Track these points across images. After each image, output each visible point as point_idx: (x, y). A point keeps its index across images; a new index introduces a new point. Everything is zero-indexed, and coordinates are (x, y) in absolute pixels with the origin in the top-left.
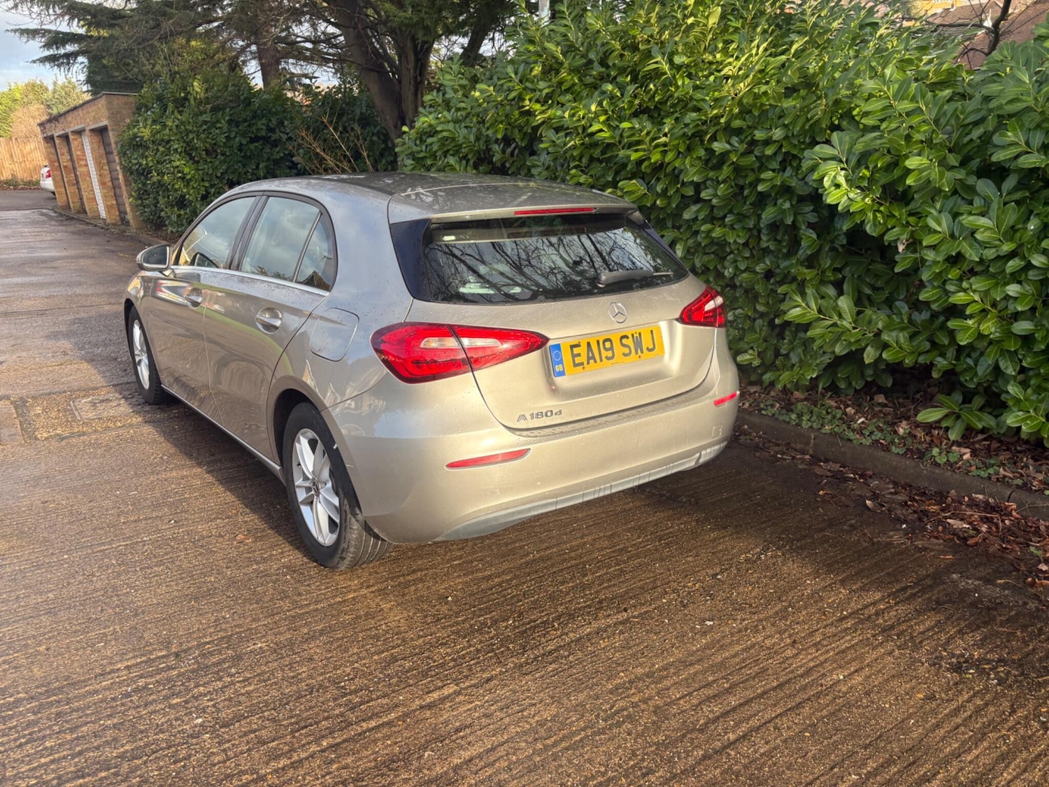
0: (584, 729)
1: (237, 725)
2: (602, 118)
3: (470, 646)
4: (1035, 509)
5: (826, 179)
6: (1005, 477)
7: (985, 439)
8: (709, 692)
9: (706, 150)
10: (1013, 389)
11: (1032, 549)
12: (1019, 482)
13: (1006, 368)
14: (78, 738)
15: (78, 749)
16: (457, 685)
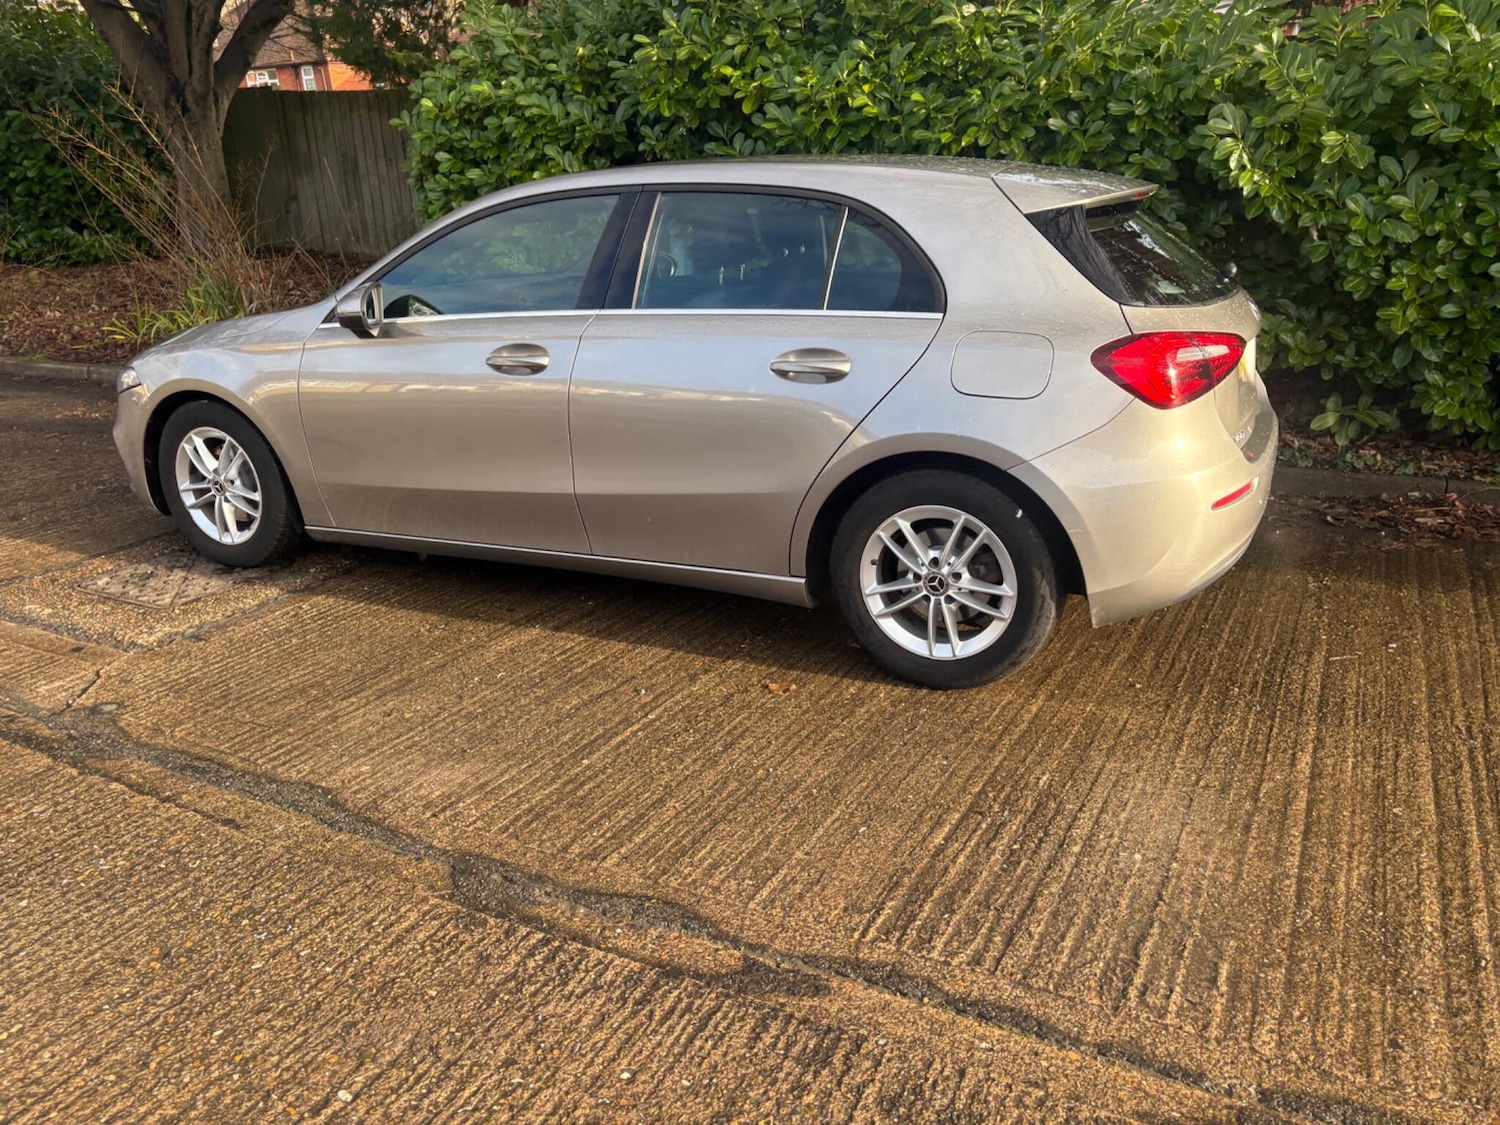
12: (1446, 472)
14: (1055, 914)
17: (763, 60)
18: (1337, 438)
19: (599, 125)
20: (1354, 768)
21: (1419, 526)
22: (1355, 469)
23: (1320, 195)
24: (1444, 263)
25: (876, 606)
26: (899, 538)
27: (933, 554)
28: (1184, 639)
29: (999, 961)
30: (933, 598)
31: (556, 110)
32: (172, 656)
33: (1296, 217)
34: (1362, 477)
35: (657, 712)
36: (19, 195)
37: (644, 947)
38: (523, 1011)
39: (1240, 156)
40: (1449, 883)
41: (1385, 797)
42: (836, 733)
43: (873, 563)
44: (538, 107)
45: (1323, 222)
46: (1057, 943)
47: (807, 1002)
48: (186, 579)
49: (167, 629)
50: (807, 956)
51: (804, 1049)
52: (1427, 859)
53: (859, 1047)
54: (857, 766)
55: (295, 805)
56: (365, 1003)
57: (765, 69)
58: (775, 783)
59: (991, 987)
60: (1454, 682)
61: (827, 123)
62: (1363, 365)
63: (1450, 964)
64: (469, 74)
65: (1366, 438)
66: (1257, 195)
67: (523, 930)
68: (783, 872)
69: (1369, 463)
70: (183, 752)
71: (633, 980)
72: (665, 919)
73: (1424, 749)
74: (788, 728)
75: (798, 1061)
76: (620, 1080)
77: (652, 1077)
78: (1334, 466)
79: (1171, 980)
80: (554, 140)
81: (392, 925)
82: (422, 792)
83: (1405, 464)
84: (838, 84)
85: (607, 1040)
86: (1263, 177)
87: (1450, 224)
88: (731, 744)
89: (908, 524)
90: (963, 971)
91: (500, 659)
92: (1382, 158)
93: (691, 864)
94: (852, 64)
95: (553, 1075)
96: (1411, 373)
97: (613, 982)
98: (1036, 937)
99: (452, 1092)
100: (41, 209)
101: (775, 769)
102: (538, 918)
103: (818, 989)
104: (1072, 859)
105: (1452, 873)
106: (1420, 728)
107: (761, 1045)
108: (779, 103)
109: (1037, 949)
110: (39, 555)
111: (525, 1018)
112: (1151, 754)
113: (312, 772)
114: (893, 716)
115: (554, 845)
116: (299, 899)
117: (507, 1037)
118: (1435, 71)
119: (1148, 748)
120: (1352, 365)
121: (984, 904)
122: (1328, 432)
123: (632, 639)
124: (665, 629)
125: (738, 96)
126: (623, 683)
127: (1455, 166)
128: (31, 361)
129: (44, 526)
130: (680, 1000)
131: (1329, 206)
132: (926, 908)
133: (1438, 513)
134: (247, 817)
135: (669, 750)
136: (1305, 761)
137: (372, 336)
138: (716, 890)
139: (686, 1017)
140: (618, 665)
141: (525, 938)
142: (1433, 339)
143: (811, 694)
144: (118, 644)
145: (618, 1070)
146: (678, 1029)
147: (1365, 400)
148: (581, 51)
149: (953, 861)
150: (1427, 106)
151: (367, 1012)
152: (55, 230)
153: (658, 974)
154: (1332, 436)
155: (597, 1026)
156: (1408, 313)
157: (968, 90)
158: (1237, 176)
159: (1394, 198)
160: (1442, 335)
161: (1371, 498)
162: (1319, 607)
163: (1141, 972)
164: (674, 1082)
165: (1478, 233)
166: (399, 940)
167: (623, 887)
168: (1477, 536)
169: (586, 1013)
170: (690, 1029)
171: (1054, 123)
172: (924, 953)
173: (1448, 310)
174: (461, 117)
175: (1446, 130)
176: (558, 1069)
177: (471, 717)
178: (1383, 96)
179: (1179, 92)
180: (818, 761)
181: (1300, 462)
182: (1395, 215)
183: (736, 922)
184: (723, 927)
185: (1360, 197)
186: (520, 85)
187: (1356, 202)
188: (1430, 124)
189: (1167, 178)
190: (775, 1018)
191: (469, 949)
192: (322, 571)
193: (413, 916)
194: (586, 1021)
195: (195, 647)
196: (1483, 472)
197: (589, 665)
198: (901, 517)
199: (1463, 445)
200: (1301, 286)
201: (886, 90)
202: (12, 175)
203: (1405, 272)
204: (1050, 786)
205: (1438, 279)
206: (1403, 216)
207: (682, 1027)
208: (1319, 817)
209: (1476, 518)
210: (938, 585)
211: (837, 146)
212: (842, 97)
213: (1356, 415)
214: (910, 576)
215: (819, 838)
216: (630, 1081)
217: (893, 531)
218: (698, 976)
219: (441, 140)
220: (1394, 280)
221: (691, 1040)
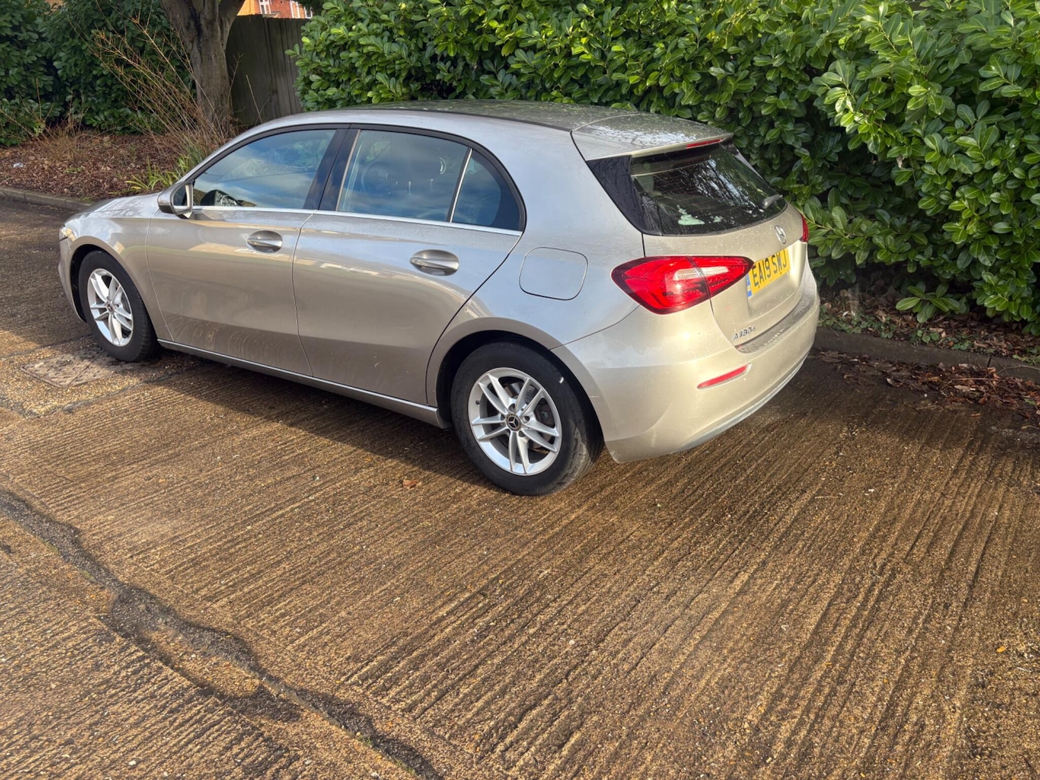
0: (873, 584)
1: (608, 638)
2: (584, 40)
3: (720, 541)
4: (1011, 370)
5: (837, 104)
6: (979, 348)
7: (944, 320)
8: (925, 540)
9: (702, 74)
10: (987, 277)
11: (1027, 401)
12: (992, 351)
13: (984, 261)
14: (484, 680)
15: (497, 688)
16: (745, 571)
17: (520, 17)
18: (918, 316)
19: (414, 59)
20: (775, 589)
21: (956, 392)
22: (923, 343)
23: (909, 133)
24: (999, 191)
25: (479, 433)
26: (491, 388)
27: (512, 401)
28: (717, 471)
29: (426, 709)
30: (512, 432)
31: (386, 47)
32: (48, 423)
33: (888, 149)
34: (926, 349)
35: (318, 494)
36: (99, 86)
37: (200, 671)
38: (98, 708)
39: (845, 102)
40: (784, 691)
41: (782, 615)
42: (426, 523)
43: (477, 403)
44: (373, 45)
45: (905, 155)
46: (472, 702)
47: (279, 725)
48: (88, 367)
49: (55, 403)
50: (302, 690)
51: (255, 761)
52: (780, 669)
53: (290, 764)
54: (424, 550)
55: (51, 541)
56: (11, 687)
57: (520, 23)
58: (362, 557)
59: (407, 730)
60: (898, 526)
61: (556, 65)
62: (936, 264)
63: (743, 757)
64: (337, 20)
65: (941, 318)
66: (856, 132)
67: (134, 648)
68: (324, 625)
69: (934, 339)
70: (11, 494)
71: (177, 694)
72: (227, 651)
73: (838, 579)
74: (396, 516)
75: (245, 769)
76: (127, 765)
77: (148, 767)
78: (908, 338)
79: (530, 744)
80: (383, 69)
81: (57, 634)
82: (136, 539)
83: (963, 341)
84: (567, 35)
85: (136, 736)
86: (864, 117)
87: (1004, 161)
88: (352, 524)
89: (497, 380)
90: (396, 715)
91: (241, 445)
92: (959, 106)
93: (269, 612)
94: (575, 21)
95: (89, 756)
96: (972, 273)
97: (165, 693)
98: (461, 696)
99: (23, 757)
100: (113, 95)
101: (368, 547)
102: (148, 641)
103: (292, 715)
104: (524, 639)
105: (792, 683)
106: (846, 562)
107: (228, 754)
108: (526, 50)
109: (456, 705)
110: (12, 343)
111: (97, 712)
112: (633, 561)
113: (77, 517)
114: (474, 512)
115: (192, 587)
116: (15, 608)
117: (78, 724)
118: (1002, 40)
119: (634, 556)
120: (929, 263)
121: (441, 666)
122: (910, 312)
123: (336, 436)
124: (362, 431)
125: (498, 43)
126: (309, 470)
127: (1018, 115)
128: (82, 201)
129: (26, 323)
130: (199, 712)
131: (915, 141)
132: (401, 665)
133: (976, 382)
134: (19, 546)
135: (307, 524)
136: (744, 577)
137: (185, 218)
138: (274, 632)
139: (195, 726)
140: (314, 456)
141: (131, 654)
142: (987, 249)
143: (429, 490)
144: (22, 412)
145: (130, 758)
146: (185, 733)
147: (942, 289)
148: (403, 6)
149: (442, 631)
150: (993, 68)
151: (7, 695)
152: (122, 110)
153: (198, 693)
154: (915, 315)
155: (136, 725)
156: (968, 228)
157: (655, 44)
158: (841, 117)
159: (961, 138)
160: (994, 246)
161: (931, 366)
162: (837, 453)
163: (515, 732)
164: (159, 773)
165: (1027, 169)
166: (55, 646)
167: (217, 623)
168: (999, 404)
169: (135, 714)
170: (192, 735)
171: (715, 71)
172: (379, 698)
173: (1000, 227)
174: (327, 51)
175: (1006, 87)
176: (95, 751)
177: (200, 485)
178: (965, 57)
179: (806, 50)
180: (400, 543)
181: (883, 334)
182: (961, 151)
183: (272, 659)
184: (261, 662)
185: (937, 137)
186: (365, 30)
187: (933, 141)
188: (995, 82)
189: (796, 115)
190: (250, 735)
191: (92, 658)
192: (173, 368)
193: (74, 629)
194: (131, 720)
195: (63, 417)
196: (1023, 352)
197: (296, 454)
198: (492, 374)
199: (1017, 328)
200: (898, 200)
201: (598, 42)
202: (95, 72)
203: (966, 196)
204: (547, 578)
205: (992, 202)
206: (968, 153)
207: (188, 731)
208: (723, 625)
209: (1006, 389)
210: (515, 423)
211: (563, 82)
212: (568, 47)
213: (933, 300)
214: (499, 416)
215: (364, 604)
216: (133, 767)
217: (488, 383)
218: (221, 697)
219: (314, 66)
220: (956, 202)
221: (187, 744)
